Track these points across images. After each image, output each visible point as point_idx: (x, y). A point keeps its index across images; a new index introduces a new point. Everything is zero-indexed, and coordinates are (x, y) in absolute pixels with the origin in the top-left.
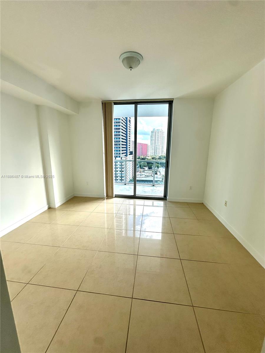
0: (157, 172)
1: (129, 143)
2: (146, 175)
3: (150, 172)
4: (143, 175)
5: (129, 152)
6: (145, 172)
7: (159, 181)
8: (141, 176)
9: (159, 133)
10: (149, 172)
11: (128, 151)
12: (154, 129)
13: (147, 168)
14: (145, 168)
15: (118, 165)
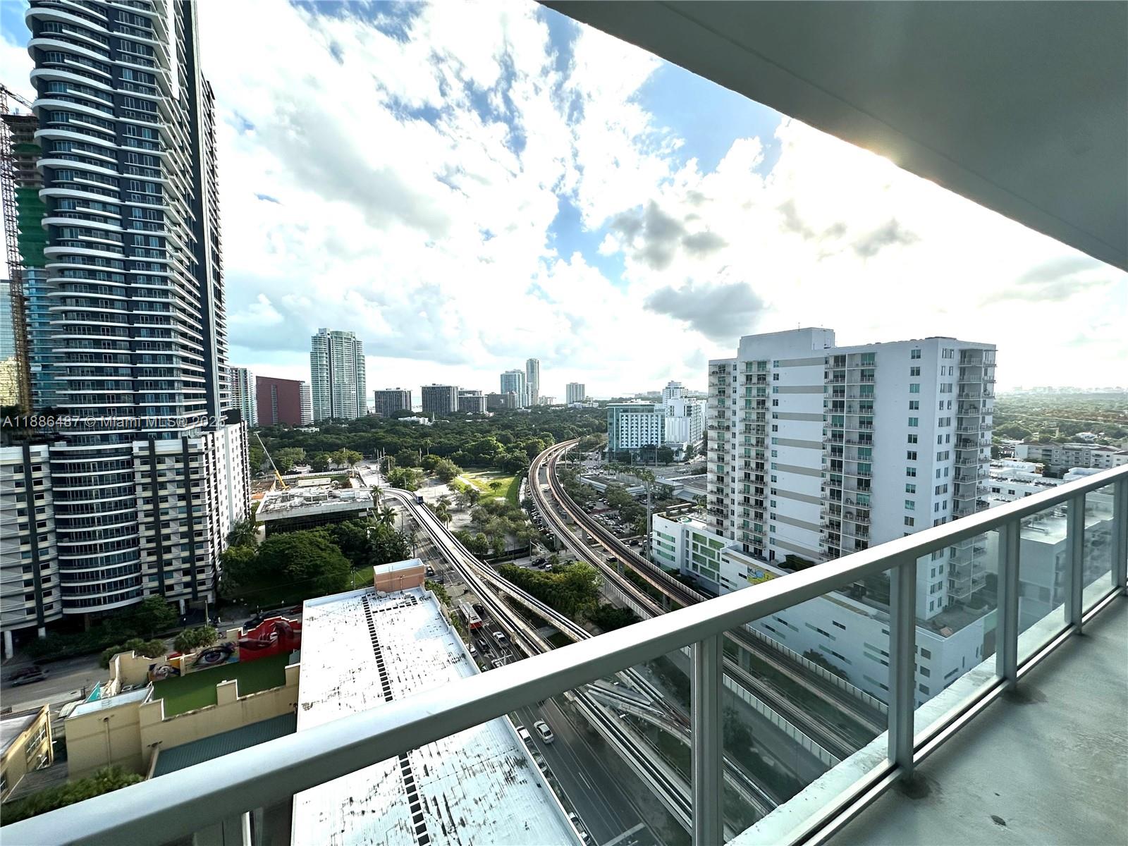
0: (351, 480)
1: (222, 378)
2: (308, 495)
3: (324, 481)
4: (293, 496)
5: (223, 413)
6: (301, 483)
7: (364, 510)
8: (288, 504)
9: (345, 344)
10: (317, 481)
11: (218, 410)
12: (322, 331)
13: (308, 468)
14: (298, 469)
15: (168, 473)
